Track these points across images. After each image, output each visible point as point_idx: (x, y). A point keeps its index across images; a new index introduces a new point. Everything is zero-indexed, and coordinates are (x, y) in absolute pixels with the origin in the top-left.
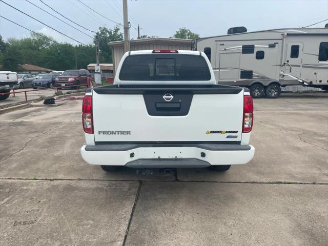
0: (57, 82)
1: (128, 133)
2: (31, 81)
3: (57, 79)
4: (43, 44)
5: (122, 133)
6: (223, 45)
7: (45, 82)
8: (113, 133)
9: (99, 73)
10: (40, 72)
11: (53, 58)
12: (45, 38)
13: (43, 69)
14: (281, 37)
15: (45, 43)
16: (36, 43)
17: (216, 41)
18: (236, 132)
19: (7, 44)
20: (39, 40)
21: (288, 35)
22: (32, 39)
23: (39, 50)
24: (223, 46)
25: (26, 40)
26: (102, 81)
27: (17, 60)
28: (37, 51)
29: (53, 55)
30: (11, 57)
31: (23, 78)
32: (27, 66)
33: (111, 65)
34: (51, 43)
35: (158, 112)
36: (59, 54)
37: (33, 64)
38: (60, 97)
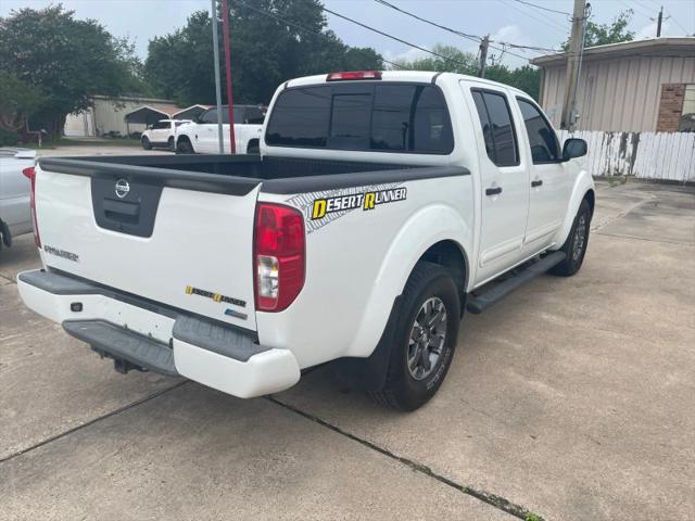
1: (74, 258)
5: (68, 255)
8: (58, 253)
12: (459, 55)
18: (242, 304)
35: (110, 221)
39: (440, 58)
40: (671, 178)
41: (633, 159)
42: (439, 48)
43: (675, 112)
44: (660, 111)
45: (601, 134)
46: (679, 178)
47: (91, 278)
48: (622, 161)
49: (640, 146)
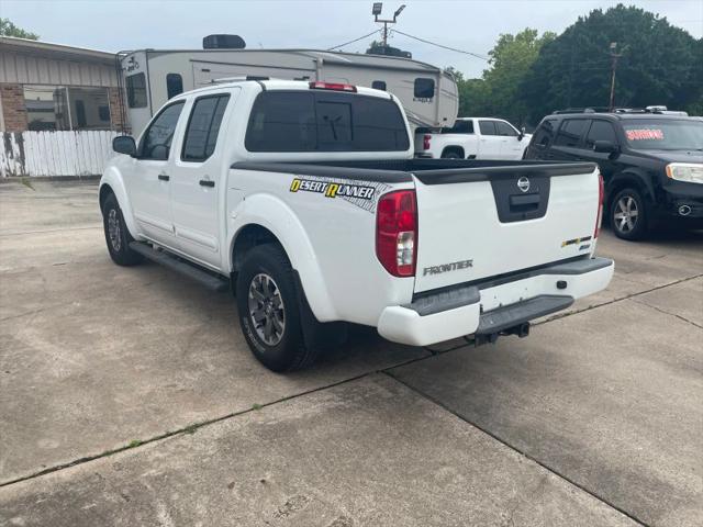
1: (469, 264)
5: (460, 265)
6: (208, 71)
8: (446, 268)
14: (312, 66)
17: (191, 61)
18: (589, 238)
21: (326, 63)
24: (207, 73)
35: (514, 215)
40: (65, 174)
41: (22, 159)
46: (72, 173)
47: (507, 271)
48: (12, 162)
49: (26, 145)
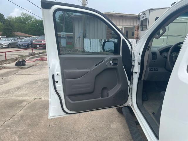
0: (33, 44)
2: (16, 43)
3: (34, 42)
4: (28, 20)
7: (26, 43)
9: (65, 38)
10: (26, 37)
11: (34, 29)
12: (30, 16)
13: (27, 35)
15: (30, 20)
16: (24, 19)
19: (7, 20)
20: (26, 18)
22: (22, 17)
23: (26, 24)
25: (18, 17)
26: (67, 44)
27: (11, 30)
28: (25, 24)
29: (34, 27)
30: (8, 28)
31: (11, 41)
32: (17, 33)
33: (72, 33)
34: (33, 19)
36: (38, 26)
37: (22, 32)
38: (33, 58)
39: (24, 17)
42: (23, 13)
43: (110, 33)
44: (107, 33)
45: (99, 40)
